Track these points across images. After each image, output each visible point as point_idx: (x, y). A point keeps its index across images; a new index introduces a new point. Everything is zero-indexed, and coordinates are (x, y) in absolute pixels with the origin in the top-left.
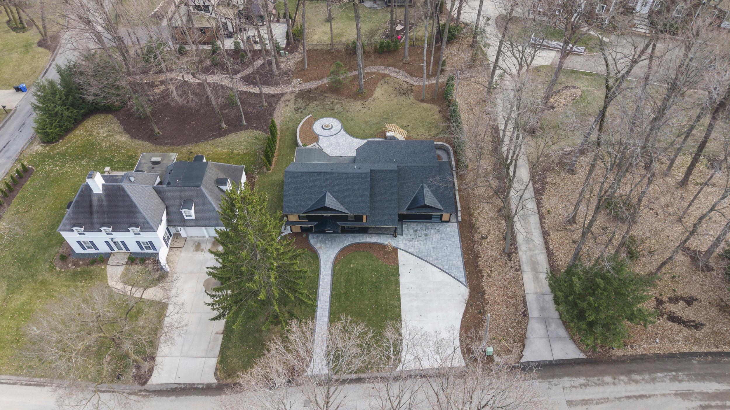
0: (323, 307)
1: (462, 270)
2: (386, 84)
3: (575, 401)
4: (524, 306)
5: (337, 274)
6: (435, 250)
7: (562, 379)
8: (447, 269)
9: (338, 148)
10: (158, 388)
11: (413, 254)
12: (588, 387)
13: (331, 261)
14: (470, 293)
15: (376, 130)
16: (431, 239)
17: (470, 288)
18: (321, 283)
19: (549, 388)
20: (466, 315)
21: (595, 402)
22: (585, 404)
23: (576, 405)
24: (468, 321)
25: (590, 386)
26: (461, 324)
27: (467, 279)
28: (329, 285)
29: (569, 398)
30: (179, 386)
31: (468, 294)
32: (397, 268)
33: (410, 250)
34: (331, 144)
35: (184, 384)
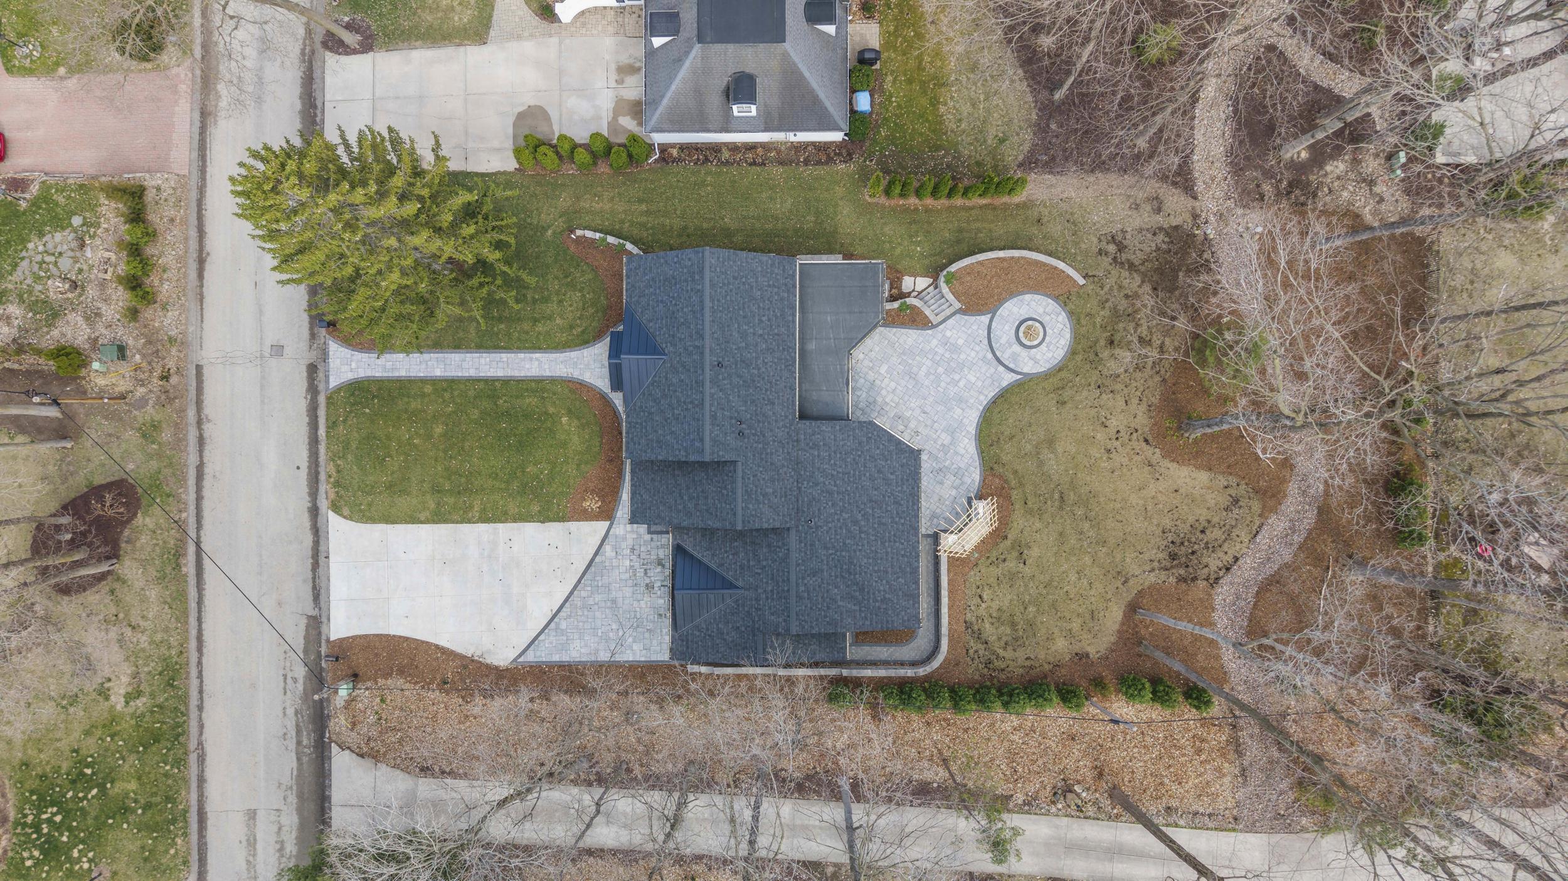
0: (465, 365)
1: (556, 658)
2: (1224, 500)
3: (255, 825)
4: (443, 772)
5: (543, 390)
6: (609, 604)
7: (295, 812)
8: (558, 624)
9: (940, 370)
10: (317, 74)
11: (596, 554)
12: (278, 855)
13: (576, 374)
14: (497, 668)
15: (1015, 472)
16: (639, 597)
17: (507, 669)
18: (522, 355)
19: (280, 784)
20: (443, 653)
21: (251, 859)
22: (248, 840)
23: (248, 826)
24: (430, 655)
25: (279, 859)
26: (423, 642)
27: (531, 667)
28: (516, 373)
29: (261, 815)
30: (318, 112)
31: (496, 663)
32: (562, 519)
33: (607, 548)
34: (955, 349)
35: (323, 120)
